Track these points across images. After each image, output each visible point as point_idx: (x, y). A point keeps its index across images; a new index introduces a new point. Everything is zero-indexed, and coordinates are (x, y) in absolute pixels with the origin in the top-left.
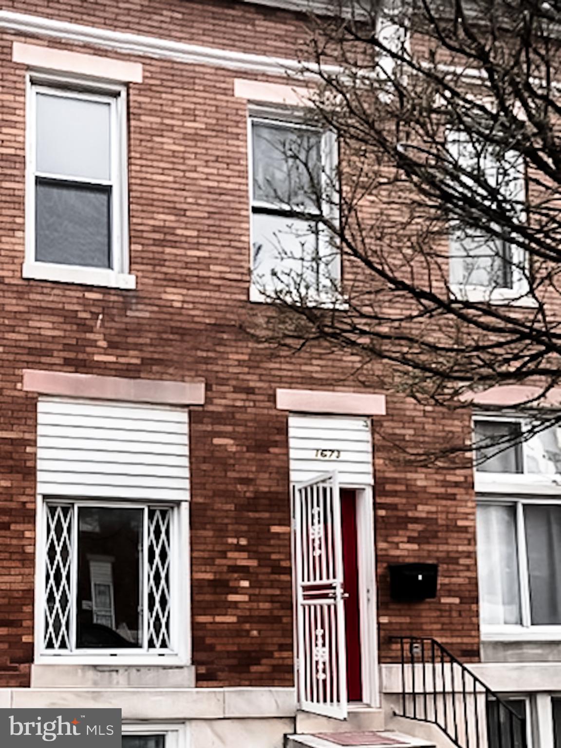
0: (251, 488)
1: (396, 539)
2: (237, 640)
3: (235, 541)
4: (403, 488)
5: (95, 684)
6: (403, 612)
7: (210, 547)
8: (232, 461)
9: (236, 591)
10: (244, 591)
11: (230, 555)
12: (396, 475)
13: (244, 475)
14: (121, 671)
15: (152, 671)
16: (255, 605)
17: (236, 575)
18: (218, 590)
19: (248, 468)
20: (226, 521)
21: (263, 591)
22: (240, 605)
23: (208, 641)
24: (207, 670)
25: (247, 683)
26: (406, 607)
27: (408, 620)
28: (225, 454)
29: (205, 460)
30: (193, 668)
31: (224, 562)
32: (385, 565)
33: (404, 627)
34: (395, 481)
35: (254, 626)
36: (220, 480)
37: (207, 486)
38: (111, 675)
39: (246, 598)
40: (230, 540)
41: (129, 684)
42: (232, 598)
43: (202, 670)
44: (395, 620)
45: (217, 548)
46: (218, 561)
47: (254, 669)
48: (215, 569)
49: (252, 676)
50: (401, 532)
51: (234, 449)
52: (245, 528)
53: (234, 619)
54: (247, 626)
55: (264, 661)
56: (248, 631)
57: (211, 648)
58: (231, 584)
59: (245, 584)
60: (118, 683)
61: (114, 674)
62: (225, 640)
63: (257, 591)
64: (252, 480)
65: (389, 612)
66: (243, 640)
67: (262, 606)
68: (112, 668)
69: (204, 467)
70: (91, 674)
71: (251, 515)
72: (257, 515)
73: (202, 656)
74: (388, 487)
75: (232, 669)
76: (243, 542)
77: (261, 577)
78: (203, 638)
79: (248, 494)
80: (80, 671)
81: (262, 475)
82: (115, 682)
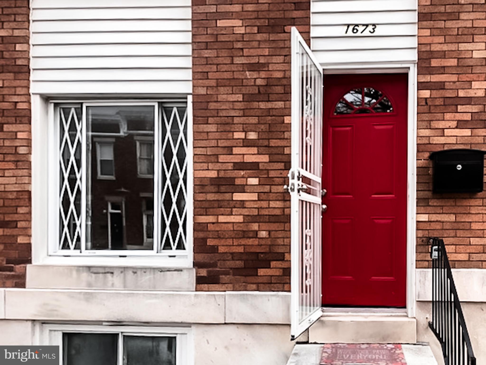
0: (263, 75)
1: (441, 125)
2: (243, 242)
3: (242, 135)
4: (453, 62)
5: (90, 285)
6: (445, 210)
7: (213, 143)
8: (239, 45)
9: (242, 189)
10: (252, 189)
11: (236, 150)
12: (445, 48)
13: (255, 60)
14: (116, 273)
15: (148, 273)
16: (264, 204)
17: (242, 173)
18: (223, 189)
19: (259, 52)
20: (233, 113)
21: (275, 189)
22: (247, 204)
23: (210, 242)
24: (208, 272)
25: (254, 286)
26: (451, 202)
27: (452, 218)
28: (232, 38)
29: (207, 46)
30: (194, 270)
31: (229, 158)
32: (427, 155)
33: (447, 226)
34: (443, 55)
35: (264, 226)
36: (225, 68)
37: (210, 75)
38: (105, 278)
39: (254, 197)
40: (237, 135)
41: (125, 287)
42: (238, 196)
43: (204, 273)
44: (434, 217)
45: (222, 143)
46: (222, 158)
47: (261, 272)
48: (218, 166)
49: (260, 280)
50: (448, 116)
51: (242, 31)
52: (254, 120)
53: (240, 219)
54: (255, 227)
55: (273, 264)
56: (256, 232)
57: (214, 249)
58: (238, 182)
59: (254, 181)
60: (113, 285)
61: (109, 275)
62: (230, 242)
63: (267, 188)
64: (264, 65)
65: (429, 209)
66: (250, 242)
67: (273, 204)
68: (107, 270)
69: (207, 53)
70: (85, 275)
71: (262, 105)
72: (270, 105)
73: (203, 258)
74: (435, 63)
75: (236, 271)
76: (252, 136)
77: (272, 174)
78: (204, 240)
79: (259, 82)
80: (74, 273)
81: (275, 59)
82: (110, 283)
